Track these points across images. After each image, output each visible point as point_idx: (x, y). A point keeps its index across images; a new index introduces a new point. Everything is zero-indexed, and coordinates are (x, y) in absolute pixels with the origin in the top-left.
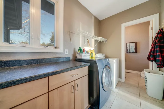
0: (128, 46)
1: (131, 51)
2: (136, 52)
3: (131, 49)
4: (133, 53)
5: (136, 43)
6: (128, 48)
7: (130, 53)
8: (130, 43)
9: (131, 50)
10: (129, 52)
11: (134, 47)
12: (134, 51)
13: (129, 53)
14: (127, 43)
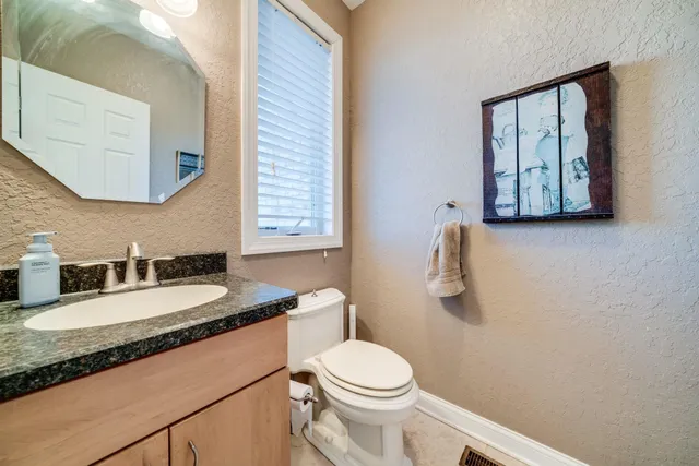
0: (497, 133)
1: (536, 204)
2: (603, 209)
3: (536, 173)
4: (561, 218)
5: (598, 83)
6: (504, 161)
7: (519, 220)
8: (515, 96)
9: (533, 182)
10: (510, 212)
11: (577, 146)
12: (579, 196)
13: (506, 221)
14: (488, 106)
